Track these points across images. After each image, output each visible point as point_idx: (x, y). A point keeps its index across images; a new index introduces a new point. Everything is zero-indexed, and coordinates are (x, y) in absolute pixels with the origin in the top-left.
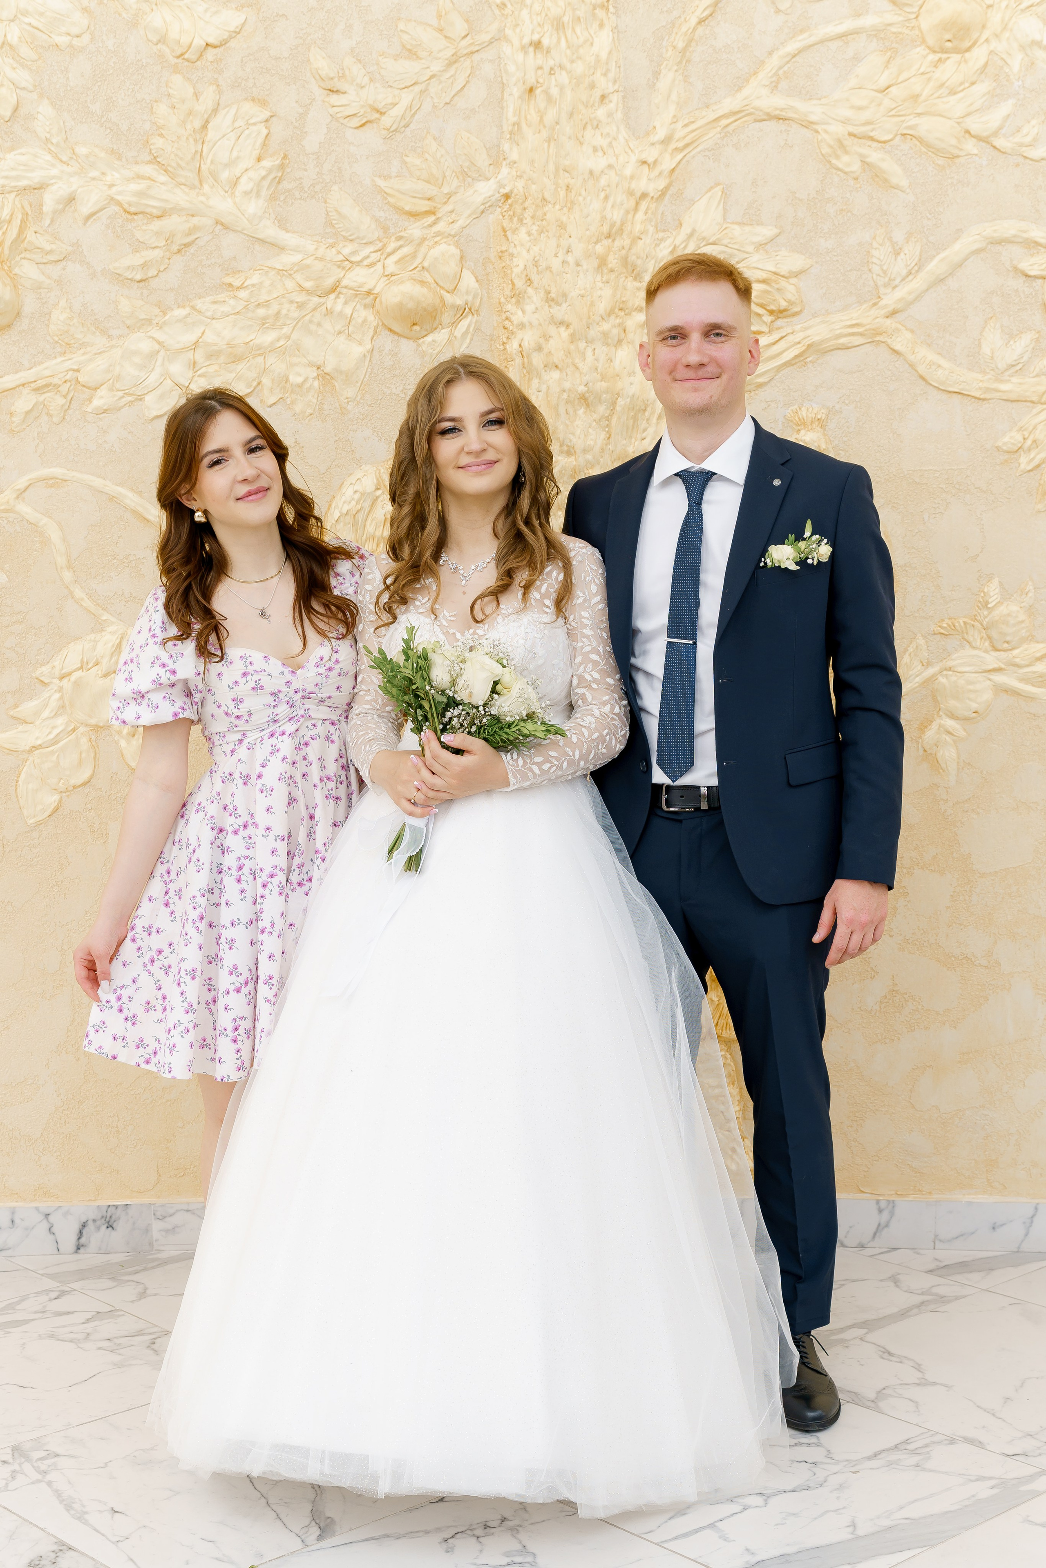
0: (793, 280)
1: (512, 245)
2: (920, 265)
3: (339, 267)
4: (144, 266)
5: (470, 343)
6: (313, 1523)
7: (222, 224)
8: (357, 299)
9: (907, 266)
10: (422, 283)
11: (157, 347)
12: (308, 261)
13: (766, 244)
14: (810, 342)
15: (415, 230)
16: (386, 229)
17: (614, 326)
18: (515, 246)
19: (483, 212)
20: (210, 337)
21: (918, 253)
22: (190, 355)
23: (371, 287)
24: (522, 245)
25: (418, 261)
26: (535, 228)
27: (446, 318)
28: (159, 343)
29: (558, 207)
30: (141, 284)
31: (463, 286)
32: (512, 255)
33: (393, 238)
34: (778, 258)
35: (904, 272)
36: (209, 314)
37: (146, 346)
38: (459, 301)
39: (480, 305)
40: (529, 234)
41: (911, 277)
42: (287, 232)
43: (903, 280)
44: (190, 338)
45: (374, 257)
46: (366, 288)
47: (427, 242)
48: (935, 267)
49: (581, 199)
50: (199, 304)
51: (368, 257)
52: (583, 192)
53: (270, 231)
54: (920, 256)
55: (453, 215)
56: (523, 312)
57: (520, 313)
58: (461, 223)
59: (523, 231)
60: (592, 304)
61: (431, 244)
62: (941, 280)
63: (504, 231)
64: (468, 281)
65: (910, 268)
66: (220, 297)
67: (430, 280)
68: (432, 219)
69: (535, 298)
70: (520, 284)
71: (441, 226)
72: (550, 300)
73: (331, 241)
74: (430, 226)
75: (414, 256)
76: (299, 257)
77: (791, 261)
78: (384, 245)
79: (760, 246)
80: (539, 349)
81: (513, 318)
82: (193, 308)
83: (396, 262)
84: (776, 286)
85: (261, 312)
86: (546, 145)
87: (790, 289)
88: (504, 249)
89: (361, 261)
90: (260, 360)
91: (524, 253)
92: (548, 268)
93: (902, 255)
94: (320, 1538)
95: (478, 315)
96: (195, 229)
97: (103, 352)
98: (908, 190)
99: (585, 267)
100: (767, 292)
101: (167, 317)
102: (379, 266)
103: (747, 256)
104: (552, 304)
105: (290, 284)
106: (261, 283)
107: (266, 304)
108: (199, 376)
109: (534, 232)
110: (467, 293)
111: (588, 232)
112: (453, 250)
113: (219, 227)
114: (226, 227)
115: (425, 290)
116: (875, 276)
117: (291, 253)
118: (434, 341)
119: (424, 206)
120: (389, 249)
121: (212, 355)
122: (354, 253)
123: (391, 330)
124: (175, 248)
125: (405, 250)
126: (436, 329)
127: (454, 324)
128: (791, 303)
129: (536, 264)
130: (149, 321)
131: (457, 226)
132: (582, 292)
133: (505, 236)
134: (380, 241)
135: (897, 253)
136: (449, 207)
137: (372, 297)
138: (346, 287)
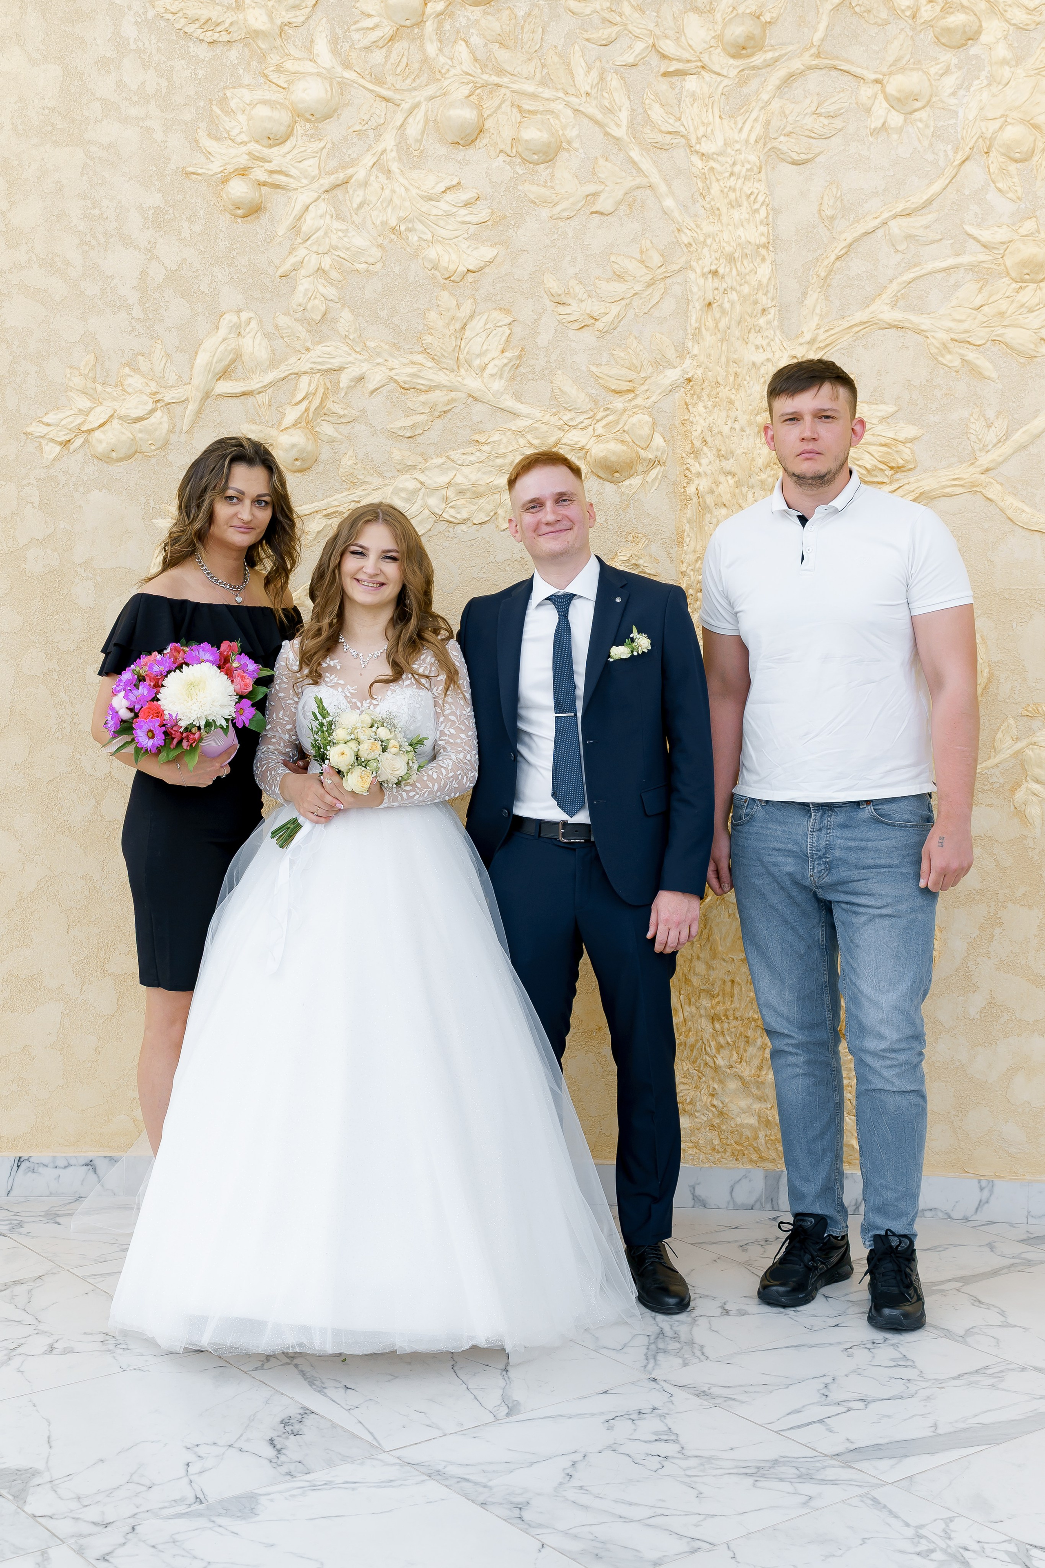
0: (908, 445)
1: (692, 415)
2: (1007, 436)
3: (560, 429)
4: (413, 427)
5: (658, 487)
6: (503, 1403)
7: (473, 397)
8: (573, 453)
9: (997, 436)
10: (623, 442)
11: (419, 486)
12: (536, 425)
13: (888, 418)
14: (921, 491)
15: (619, 403)
16: (596, 402)
17: (769, 476)
18: (695, 416)
19: (670, 391)
20: (459, 479)
21: (1005, 427)
22: (444, 492)
23: (584, 444)
24: (700, 415)
25: (621, 426)
26: (710, 403)
27: (640, 468)
28: (421, 483)
29: (728, 388)
30: (410, 440)
31: (654, 444)
32: (692, 422)
33: (602, 409)
34: (897, 428)
35: (995, 441)
36: (459, 462)
37: (411, 485)
38: (651, 456)
39: (666, 459)
40: (705, 407)
41: (1000, 444)
42: (522, 403)
43: (994, 446)
44: (444, 479)
45: (587, 422)
46: (580, 445)
47: (627, 413)
48: (1019, 437)
49: (745, 383)
50: (452, 455)
51: (582, 422)
52: (747, 378)
53: (509, 402)
54: (1007, 428)
55: (648, 393)
56: (700, 464)
57: (697, 465)
58: (654, 398)
59: (701, 405)
60: (753, 459)
61: (630, 413)
62: (1024, 447)
63: (687, 405)
64: (658, 440)
65: (999, 437)
66: (468, 450)
67: (629, 440)
68: (631, 395)
69: (709, 454)
70: (697, 444)
71: (639, 401)
72: (720, 456)
73: (554, 410)
74: (630, 400)
75: (617, 422)
76: (531, 422)
77: (910, 431)
78: (595, 414)
79: (883, 419)
80: (712, 492)
81: (692, 469)
82: (448, 457)
83: (603, 427)
84: (895, 449)
85: (499, 461)
86: (720, 344)
87: (906, 452)
88: (686, 418)
89: (577, 426)
90: (497, 496)
91: (702, 421)
92: (720, 433)
93: (993, 427)
94: (508, 1415)
95: (665, 466)
96: (453, 400)
97: (379, 488)
98: (997, 381)
99: (748, 433)
100: (888, 453)
101: (428, 464)
102: (591, 429)
103: (873, 426)
104: (722, 458)
105: (522, 442)
106: (500, 440)
107: (503, 456)
108: (451, 507)
109: (709, 406)
110: (657, 450)
111: (750, 407)
112: (647, 418)
113: (471, 399)
114: (476, 399)
115: (625, 448)
116: (972, 443)
117: (524, 418)
118: (630, 485)
119: (626, 386)
120: (598, 417)
121: (461, 492)
122: (571, 419)
123: (598, 476)
124: (437, 414)
125: (610, 418)
126: (632, 475)
127: (645, 472)
128: (907, 462)
129: (710, 429)
130: (414, 467)
131: (650, 401)
132: (745, 451)
133: (687, 409)
134: (592, 411)
135: (989, 427)
136: (645, 387)
137: (584, 451)
138: (564, 444)
